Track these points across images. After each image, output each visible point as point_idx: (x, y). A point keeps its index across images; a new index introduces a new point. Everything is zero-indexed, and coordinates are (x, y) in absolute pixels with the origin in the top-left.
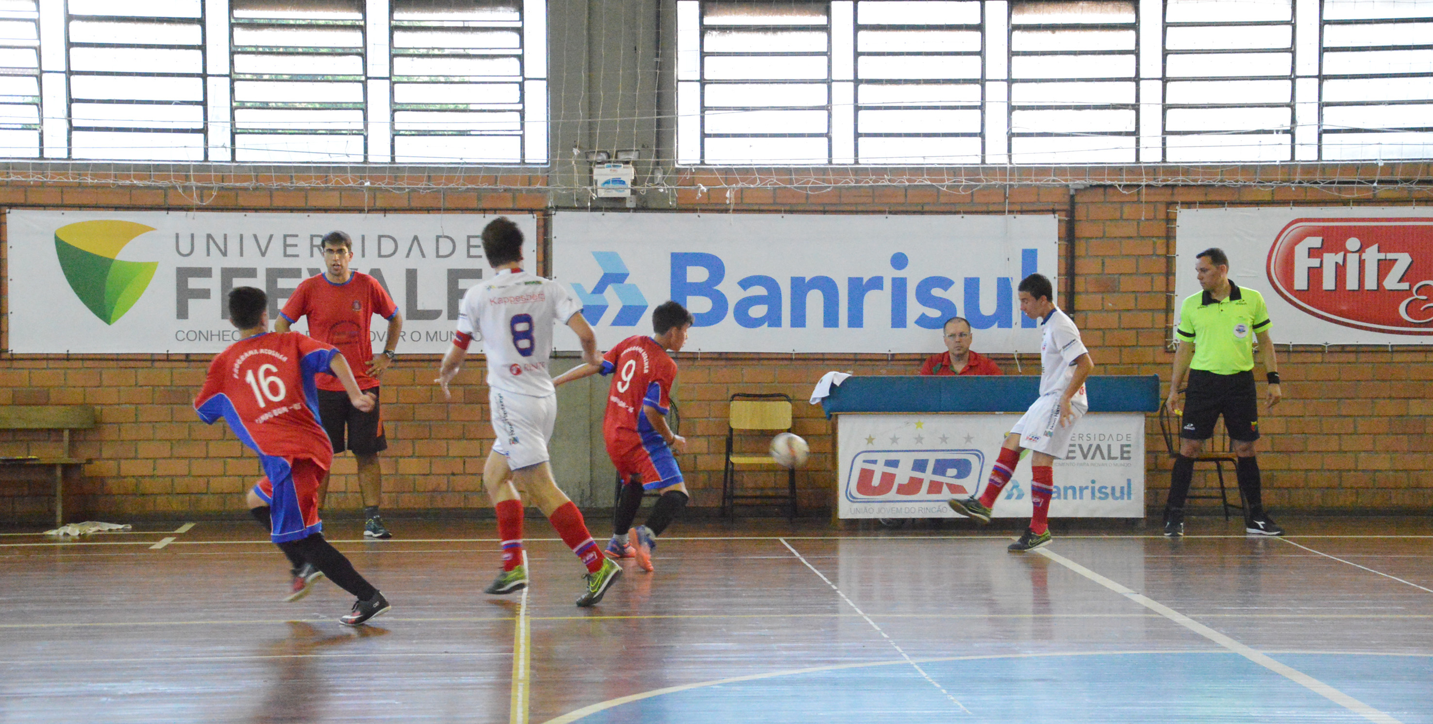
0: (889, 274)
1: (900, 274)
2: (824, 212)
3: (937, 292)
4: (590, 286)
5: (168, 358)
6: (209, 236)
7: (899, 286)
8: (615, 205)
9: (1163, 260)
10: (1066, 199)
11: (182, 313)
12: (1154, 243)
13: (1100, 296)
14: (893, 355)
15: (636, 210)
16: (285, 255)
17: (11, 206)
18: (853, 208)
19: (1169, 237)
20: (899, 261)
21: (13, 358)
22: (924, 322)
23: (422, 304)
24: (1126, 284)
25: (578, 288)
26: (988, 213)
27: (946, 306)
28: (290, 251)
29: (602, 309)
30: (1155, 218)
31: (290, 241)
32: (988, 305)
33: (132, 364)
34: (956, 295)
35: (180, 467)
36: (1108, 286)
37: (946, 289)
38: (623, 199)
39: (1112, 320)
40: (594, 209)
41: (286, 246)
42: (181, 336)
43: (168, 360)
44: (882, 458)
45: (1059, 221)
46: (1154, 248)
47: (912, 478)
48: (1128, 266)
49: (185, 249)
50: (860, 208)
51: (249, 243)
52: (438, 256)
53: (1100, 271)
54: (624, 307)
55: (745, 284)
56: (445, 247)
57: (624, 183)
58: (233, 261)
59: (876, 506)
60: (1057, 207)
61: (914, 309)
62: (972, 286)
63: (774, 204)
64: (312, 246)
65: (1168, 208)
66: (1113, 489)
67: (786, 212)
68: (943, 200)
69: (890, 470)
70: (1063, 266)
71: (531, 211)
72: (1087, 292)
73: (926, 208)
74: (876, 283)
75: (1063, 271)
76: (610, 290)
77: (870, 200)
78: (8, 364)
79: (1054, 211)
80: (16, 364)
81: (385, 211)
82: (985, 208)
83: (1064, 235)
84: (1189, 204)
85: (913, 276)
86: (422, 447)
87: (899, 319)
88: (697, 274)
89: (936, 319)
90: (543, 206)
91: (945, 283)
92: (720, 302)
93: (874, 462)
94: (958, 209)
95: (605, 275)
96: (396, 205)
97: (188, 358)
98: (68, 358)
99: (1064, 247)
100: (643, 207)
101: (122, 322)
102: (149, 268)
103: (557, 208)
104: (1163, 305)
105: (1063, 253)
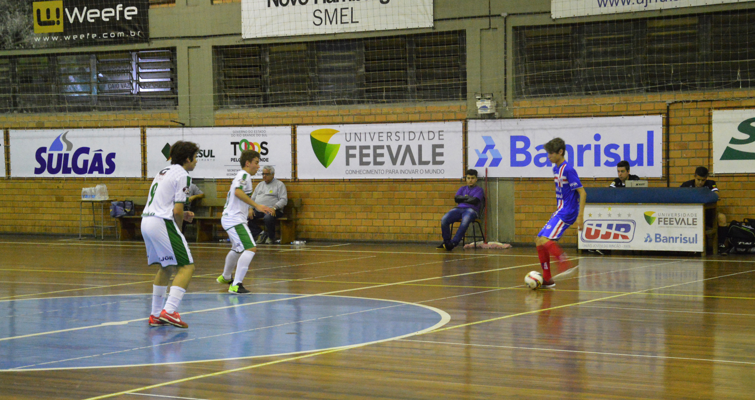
0: (593, 143)
1: (597, 143)
2: (569, 117)
3: (612, 151)
4: (481, 151)
5: (344, 181)
6: (356, 134)
7: (597, 147)
8: (491, 117)
9: (707, 135)
10: (666, 108)
11: (348, 164)
12: (704, 127)
13: (680, 151)
14: (596, 178)
15: (499, 118)
16: (379, 140)
17: (298, 124)
18: (579, 115)
19: (710, 123)
20: (597, 137)
21: (299, 181)
22: (607, 164)
23: (424, 159)
24: (691, 145)
25: (477, 151)
26: (634, 115)
27: (616, 156)
28: (381, 138)
29: (485, 160)
30: (704, 115)
31: (381, 135)
32: (633, 156)
33: (333, 183)
34: (620, 152)
35: (348, 222)
36: (684, 147)
37: (616, 149)
38: (494, 113)
39: (685, 162)
40: (482, 118)
41: (379, 136)
42: (347, 172)
43: (344, 182)
44: (595, 223)
45: (663, 118)
46: (703, 129)
47: (607, 232)
48: (692, 137)
49: (348, 139)
50: (583, 115)
51: (368, 136)
52: (429, 139)
53: (680, 139)
54: (494, 159)
55: (538, 148)
56: (431, 135)
57: (487, 107)
58: (363, 143)
59: (593, 244)
60: (662, 112)
61: (604, 158)
62: (627, 147)
63: (549, 114)
64: (388, 136)
65: (709, 111)
66: (689, 238)
67: (554, 117)
68: (615, 110)
69: (598, 228)
70: (665, 138)
71: (460, 120)
72: (675, 150)
73: (609, 114)
74: (588, 147)
75: (665, 140)
76: (488, 152)
77: (586, 111)
78: (297, 183)
79: (660, 114)
80: (300, 183)
81: (411, 122)
82: (632, 113)
83: (665, 124)
84: (719, 108)
85: (603, 143)
86: (425, 216)
87: (597, 163)
88: (520, 145)
89: (612, 162)
90: (465, 118)
91: (616, 147)
92: (528, 156)
93: (592, 225)
94: (623, 114)
95: (487, 146)
96: (415, 120)
97: (350, 181)
98: (314, 181)
99: (665, 130)
100: (501, 118)
101: (330, 167)
102: (337, 146)
103: (470, 119)
104: (707, 155)
105: (665, 132)
